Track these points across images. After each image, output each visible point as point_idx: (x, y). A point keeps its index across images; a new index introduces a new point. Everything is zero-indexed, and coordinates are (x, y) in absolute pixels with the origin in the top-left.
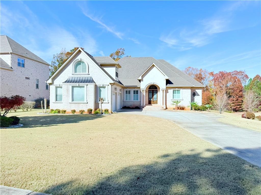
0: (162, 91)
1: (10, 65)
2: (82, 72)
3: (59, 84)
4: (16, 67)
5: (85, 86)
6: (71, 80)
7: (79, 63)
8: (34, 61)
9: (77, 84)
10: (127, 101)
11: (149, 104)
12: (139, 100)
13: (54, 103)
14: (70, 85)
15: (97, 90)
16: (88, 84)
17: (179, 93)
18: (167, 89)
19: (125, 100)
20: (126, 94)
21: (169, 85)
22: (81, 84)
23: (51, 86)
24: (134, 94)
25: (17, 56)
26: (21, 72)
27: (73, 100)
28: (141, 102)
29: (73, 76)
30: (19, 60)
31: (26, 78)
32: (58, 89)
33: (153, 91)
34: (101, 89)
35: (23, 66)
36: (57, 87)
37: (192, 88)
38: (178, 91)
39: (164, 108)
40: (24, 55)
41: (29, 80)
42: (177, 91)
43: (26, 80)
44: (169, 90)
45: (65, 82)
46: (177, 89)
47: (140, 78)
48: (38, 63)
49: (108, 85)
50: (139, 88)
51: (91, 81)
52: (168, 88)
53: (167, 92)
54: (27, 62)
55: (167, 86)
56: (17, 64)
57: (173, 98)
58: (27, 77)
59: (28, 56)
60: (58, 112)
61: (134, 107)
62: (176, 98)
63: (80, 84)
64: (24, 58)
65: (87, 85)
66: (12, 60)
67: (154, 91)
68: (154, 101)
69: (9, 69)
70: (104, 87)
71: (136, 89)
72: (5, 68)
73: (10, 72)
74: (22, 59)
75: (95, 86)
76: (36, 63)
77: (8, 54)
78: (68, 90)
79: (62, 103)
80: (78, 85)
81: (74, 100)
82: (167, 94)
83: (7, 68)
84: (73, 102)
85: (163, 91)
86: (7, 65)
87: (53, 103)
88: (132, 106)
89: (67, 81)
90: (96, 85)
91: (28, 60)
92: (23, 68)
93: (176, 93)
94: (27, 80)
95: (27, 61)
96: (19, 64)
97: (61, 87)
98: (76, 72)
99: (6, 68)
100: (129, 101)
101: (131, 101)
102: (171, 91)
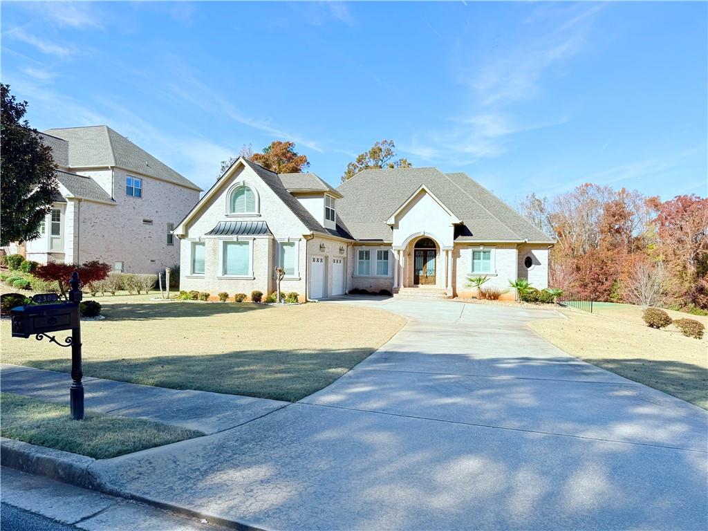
0: (444, 253)
1: (109, 192)
2: (247, 211)
3: (198, 237)
4: (122, 197)
5: (251, 242)
6: (222, 227)
7: (242, 190)
8: (162, 183)
9: (234, 238)
10: (362, 275)
11: (415, 283)
12: (390, 275)
13: (188, 277)
14: (219, 240)
15: (276, 250)
16: (256, 237)
17: (489, 259)
18: (458, 247)
19: (357, 273)
20: (360, 259)
21: (461, 239)
22: (242, 237)
23: (182, 241)
24: (378, 259)
25: (126, 173)
26: (134, 208)
27: (225, 272)
28: (393, 278)
29: (229, 219)
30: (129, 181)
31: (144, 221)
32: (197, 247)
33: (425, 252)
34: (285, 247)
35: (138, 194)
36: (194, 244)
37: (520, 247)
38: (484, 252)
39: (448, 295)
40: (141, 171)
41: (152, 227)
42: (482, 253)
43: (145, 225)
44: (461, 251)
45: (211, 233)
46: (482, 248)
47: (392, 221)
48: (173, 186)
49: (300, 240)
50: (390, 245)
51: (265, 230)
52: (461, 247)
53: (456, 255)
54: (148, 187)
55: (456, 241)
56: (126, 190)
57: (473, 270)
58: (147, 218)
59: (150, 172)
60: (194, 297)
61: (378, 292)
62: (480, 270)
63: (239, 236)
64: (142, 177)
65: (255, 239)
66: (115, 183)
67: (428, 252)
68: (427, 277)
69: (107, 202)
70: (292, 244)
71: (383, 249)
72: (99, 200)
73: (108, 208)
74: (137, 180)
75: (271, 241)
76: (169, 186)
77: (106, 168)
78: (215, 250)
79: (203, 278)
80: (235, 240)
81: (228, 272)
82: (458, 259)
83: (104, 201)
84: (225, 276)
85: (447, 252)
86: (104, 194)
87: (186, 278)
88: (373, 288)
89: (215, 232)
90: (274, 240)
91: (149, 180)
92: (139, 200)
93: (479, 259)
94: (147, 226)
95: (148, 183)
96: (130, 191)
97: (203, 244)
98: (234, 211)
99: (101, 201)
100: (367, 276)
101: (370, 275)
102: (466, 254)
